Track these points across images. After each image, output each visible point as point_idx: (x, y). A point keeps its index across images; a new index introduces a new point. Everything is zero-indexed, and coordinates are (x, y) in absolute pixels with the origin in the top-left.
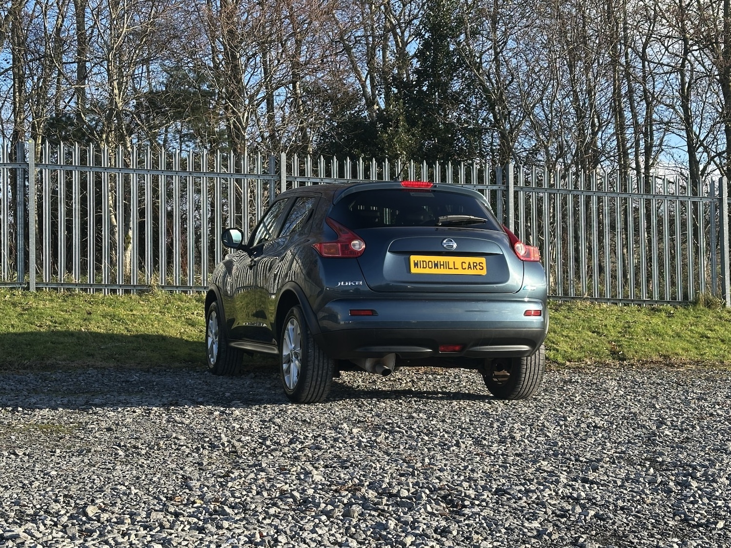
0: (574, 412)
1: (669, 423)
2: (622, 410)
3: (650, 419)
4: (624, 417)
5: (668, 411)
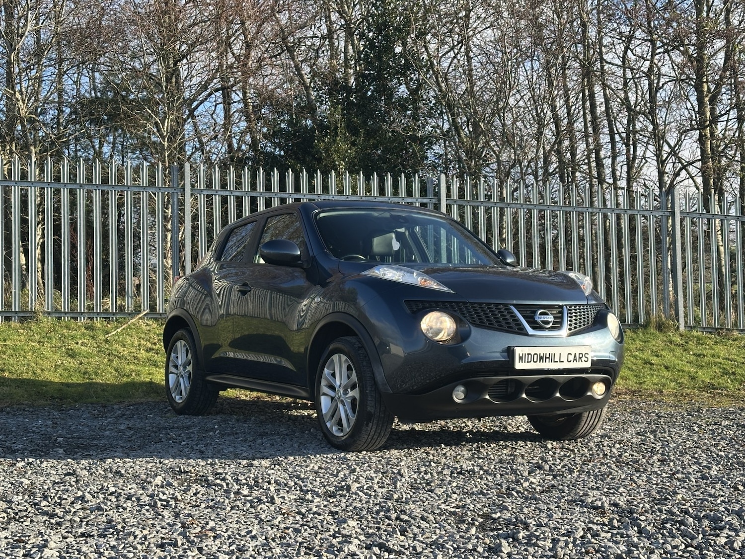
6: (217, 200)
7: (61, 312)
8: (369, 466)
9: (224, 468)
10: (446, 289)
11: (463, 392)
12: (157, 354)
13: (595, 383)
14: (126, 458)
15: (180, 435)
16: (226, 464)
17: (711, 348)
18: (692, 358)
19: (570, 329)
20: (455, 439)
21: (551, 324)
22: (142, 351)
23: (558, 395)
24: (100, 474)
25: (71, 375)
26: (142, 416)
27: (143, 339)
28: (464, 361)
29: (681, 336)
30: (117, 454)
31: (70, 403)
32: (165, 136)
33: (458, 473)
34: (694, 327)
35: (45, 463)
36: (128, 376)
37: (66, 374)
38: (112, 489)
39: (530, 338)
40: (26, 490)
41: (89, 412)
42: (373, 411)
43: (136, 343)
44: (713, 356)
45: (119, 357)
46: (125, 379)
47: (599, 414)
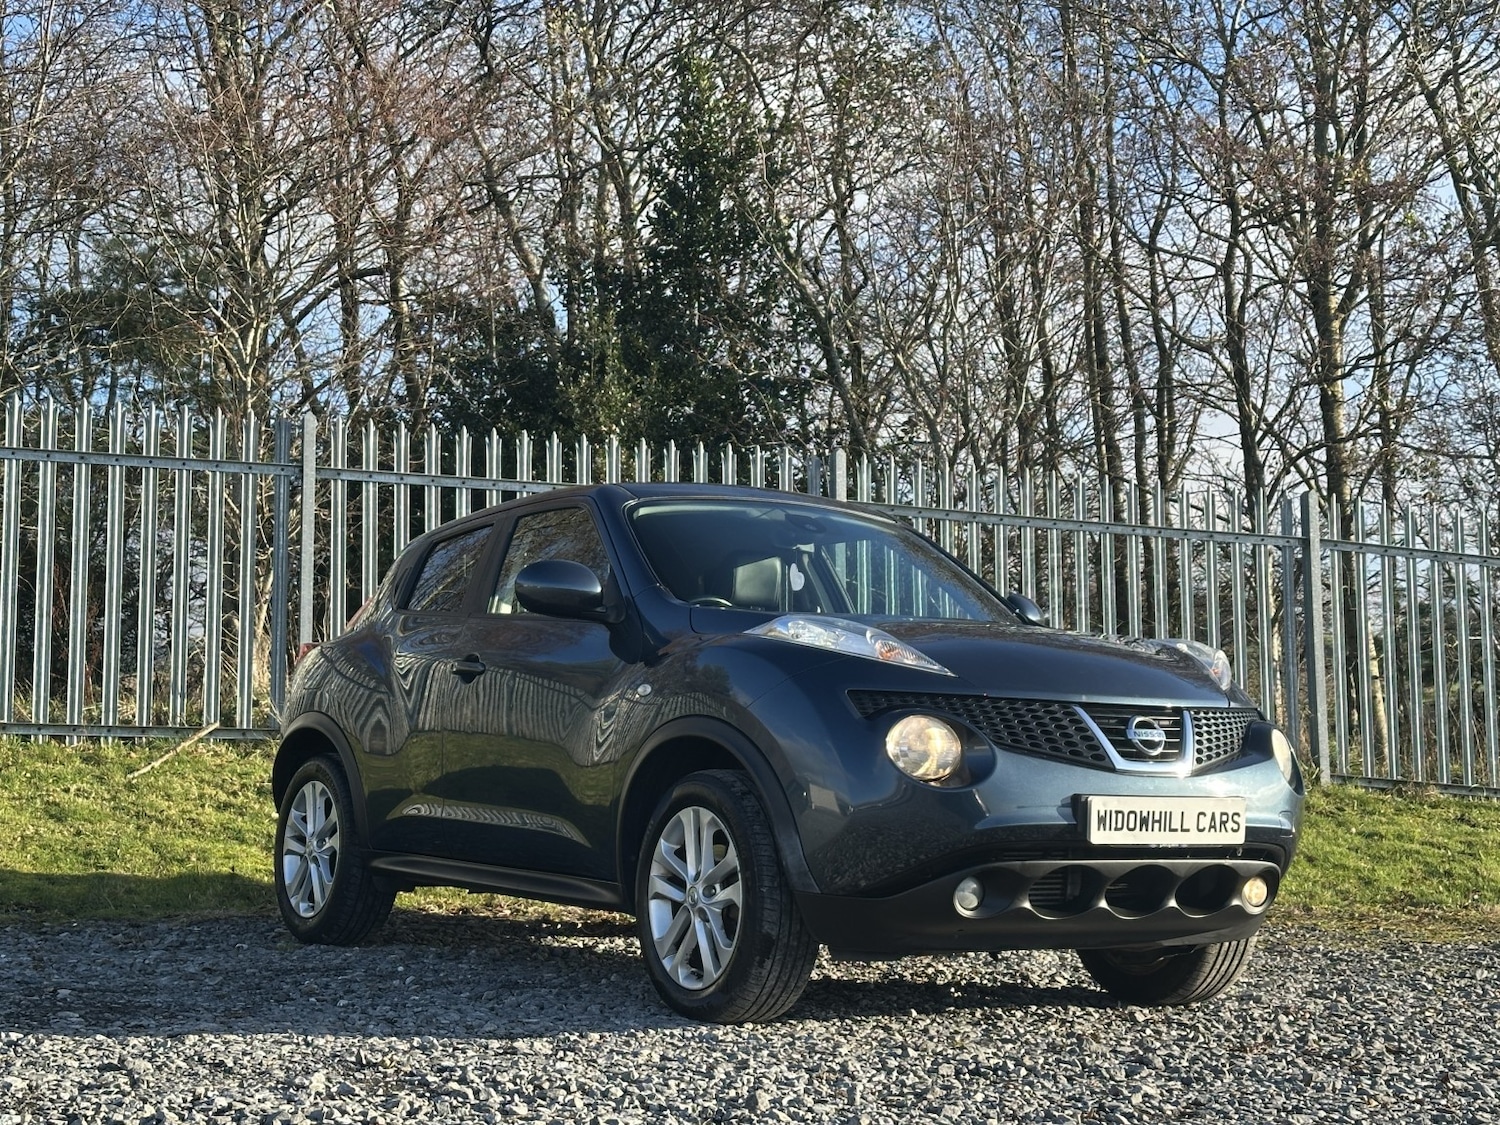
0: (933, 1032)
1: (1159, 1063)
2: (1052, 1028)
3: (1114, 1051)
4: (1052, 1048)
5: (1164, 1029)
6: (370, 495)
7: (29, 725)
8: (771, 1055)
9: (452, 1056)
10: (936, 668)
11: (974, 892)
12: (241, 814)
13: (1247, 879)
14: (226, 1032)
15: (327, 986)
16: (455, 1049)
17: (1391, 822)
18: (1357, 840)
19: (1199, 761)
20: (932, 998)
21: (1160, 750)
22: (208, 810)
23: (1173, 903)
24: (179, 1068)
25: (57, 859)
26: (224, 946)
27: (209, 783)
28: (978, 827)
29: (1327, 795)
30: (203, 1025)
31: (58, 918)
32: (249, 365)
33: (971, 1072)
34: (1350, 778)
35: (47, 1043)
36: (181, 861)
37: (46, 856)
38: (222, 1102)
39: (1121, 778)
40: (20, 1101)
41: (104, 938)
42: (774, 933)
43: (195, 791)
44: (1400, 837)
45: (159, 821)
46: (176, 869)
47: (1241, 948)
